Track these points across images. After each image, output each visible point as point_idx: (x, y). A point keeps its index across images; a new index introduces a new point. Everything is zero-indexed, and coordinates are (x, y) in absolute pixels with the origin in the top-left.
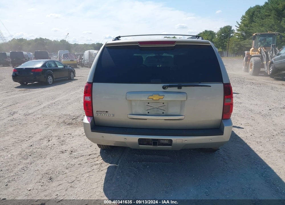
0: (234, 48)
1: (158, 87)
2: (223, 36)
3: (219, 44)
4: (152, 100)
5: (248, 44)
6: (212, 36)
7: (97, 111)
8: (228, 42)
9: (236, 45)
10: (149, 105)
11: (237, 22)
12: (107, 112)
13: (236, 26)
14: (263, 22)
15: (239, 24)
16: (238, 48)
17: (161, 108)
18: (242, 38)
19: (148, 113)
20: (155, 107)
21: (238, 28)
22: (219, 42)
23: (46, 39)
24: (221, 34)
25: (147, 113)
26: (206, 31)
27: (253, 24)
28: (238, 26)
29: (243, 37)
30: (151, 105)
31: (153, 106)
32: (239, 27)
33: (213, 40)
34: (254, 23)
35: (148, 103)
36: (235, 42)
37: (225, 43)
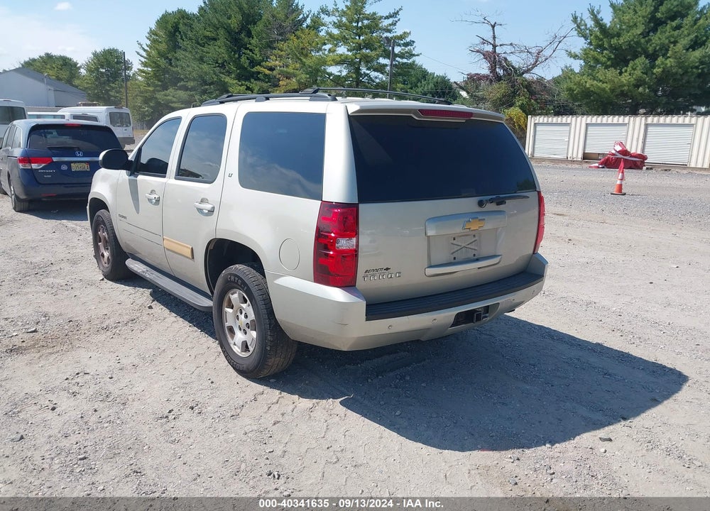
0: (140, 107)
1: (472, 204)
2: (101, 73)
3: (96, 94)
4: (468, 230)
5: (174, 99)
6: (71, 73)
7: (366, 271)
8: (123, 90)
9: (146, 101)
10: (455, 242)
11: (139, 44)
12: (387, 269)
13: (138, 53)
14: (202, 51)
15: (145, 50)
16: (151, 107)
17: (472, 247)
18: (157, 86)
19: (454, 259)
20: (463, 245)
21: (145, 58)
22: (95, 89)
24: (97, 69)
26: (49, 56)
27: (180, 54)
28: (144, 54)
29: (160, 83)
30: (457, 243)
31: (460, 244)
32: (145, 56)
33: (76, 82)
34: (184, 53)
35: (454, 239)
36: (142, 92)
37: (112, 93)
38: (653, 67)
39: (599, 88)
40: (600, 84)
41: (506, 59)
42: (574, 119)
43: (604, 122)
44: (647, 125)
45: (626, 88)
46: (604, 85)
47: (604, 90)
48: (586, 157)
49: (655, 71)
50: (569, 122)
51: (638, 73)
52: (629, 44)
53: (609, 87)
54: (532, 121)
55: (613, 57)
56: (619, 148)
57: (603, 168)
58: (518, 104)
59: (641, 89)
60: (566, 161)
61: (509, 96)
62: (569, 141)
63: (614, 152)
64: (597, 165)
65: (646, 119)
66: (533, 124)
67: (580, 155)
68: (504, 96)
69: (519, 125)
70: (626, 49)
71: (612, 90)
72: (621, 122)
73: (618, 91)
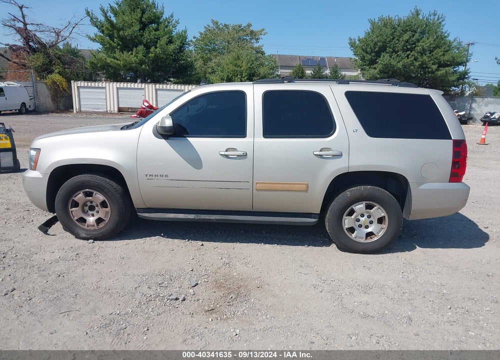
38: (148, 52)
39: (116, 64)
40: (116, 61)
41: (35, 35)
42: (107, 84)
43: (129, 86)
44: (156, 90)
45: (134, 65)
46: (119, 62)
47: (119, 65)
48: (121, 110)
49: (150, 55)
50: (104, 86)
51: (140, 55)
52: (131, 37)
53: (122, 63)
54: (75, 85)
55: (121, 43)
56: (146, 104)
57: (139, 117)
58: (57, 71)
59: (143, 66)
60: (106, 113)
61: (47, 64)
62: (106, 99)
63: (144, 106)
64: (136, 115)
65: (155, 86)
66: (76, 87)
67: (116, 109)
68: (43, 65)
69: (62, 88)
70: (129, 39)
71: (125, 66)
72: (140, 87)
73: (128, 66)
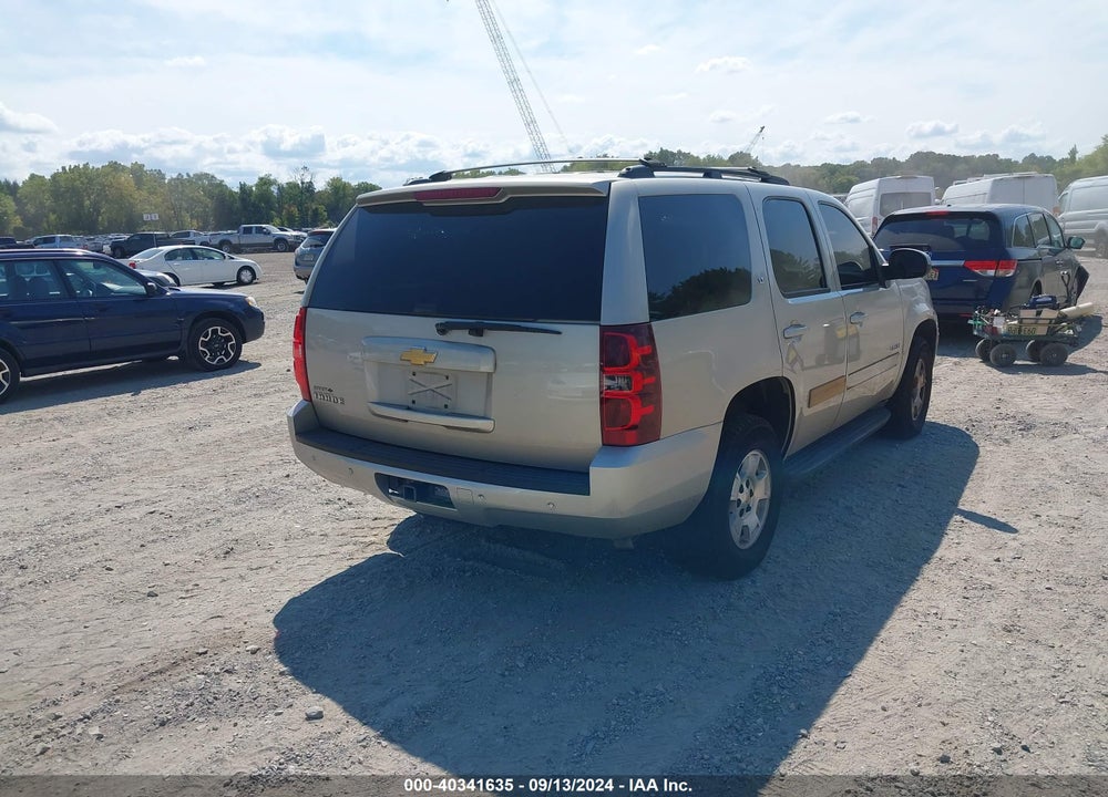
1: (425, 327)
4: (407, 362)
10: (414, 378)
19: (414, 402)
20: (430, 386)
23: (680, 152)
25: (411, 405)
30: (420, 381)
31: (425, 384)
35: (414, 375)
